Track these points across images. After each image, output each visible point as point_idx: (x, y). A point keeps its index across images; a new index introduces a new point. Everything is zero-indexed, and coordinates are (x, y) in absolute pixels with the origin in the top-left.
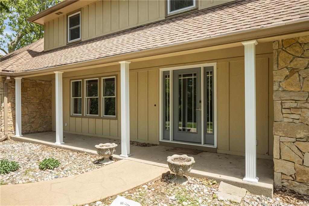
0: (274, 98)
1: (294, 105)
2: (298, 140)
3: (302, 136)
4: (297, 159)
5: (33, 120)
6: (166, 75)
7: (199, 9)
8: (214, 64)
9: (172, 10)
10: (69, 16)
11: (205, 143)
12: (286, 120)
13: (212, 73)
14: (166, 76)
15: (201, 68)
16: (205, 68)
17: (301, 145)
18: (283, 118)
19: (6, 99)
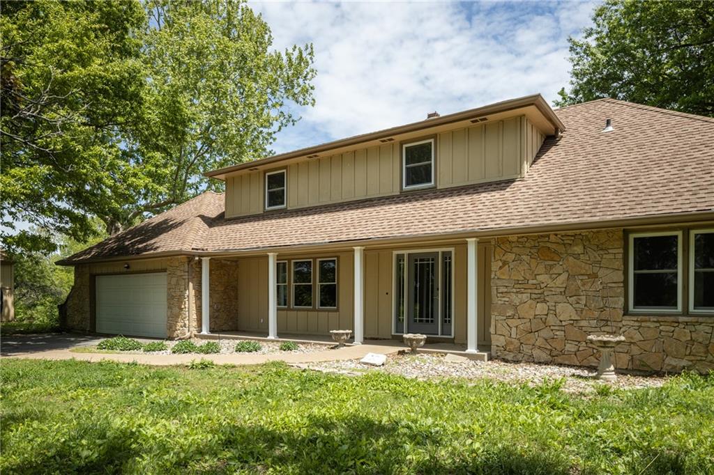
0: (492, 285)
1: (505, 290)
2: (508, 317)
3: (510, 314)
4: (507, 333)
5: (217, 314)
6: (400, 258)
7: (438, 188)
8: (452, 249)
9: (408, 184)
10: (267, 174)
11: (442, 334)
12: (499, 302)
13: (450, 258)
14: (400, 261)
15: (438, 252)
16: (443, 253)
17: (510, 322)
18: (498, 301)
19: (191, 285)
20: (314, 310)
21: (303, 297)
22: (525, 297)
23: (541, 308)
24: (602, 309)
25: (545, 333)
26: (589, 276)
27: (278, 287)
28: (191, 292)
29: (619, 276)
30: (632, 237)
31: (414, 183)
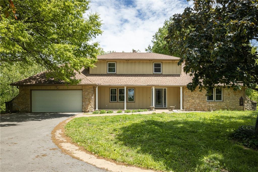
0: (184, 96)
1: (187, 97)
3: (188, 102)
7: (163, 74)
10: (108, 63)
11: (164, 107)
12: (185, 100)
16: (164, 89)
22: (190, 98)
23: (193, 101)
25: (194, 105)
26: (201, 95)
27: (111, 96)
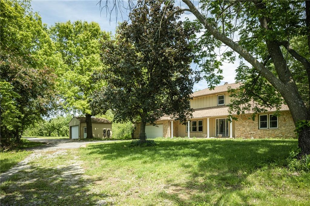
3: (238, 130)
4: (238, 134)
7: (225, 105)
14: (217, 120)
15: (225, 119)
17: (238, 132)
18: (236, 128)
19: (169, 127)
20: (197, 132)
21: (194, 129)
22: (241, 127)
23: (244, 129)
24: (255, 129)
25: (245, 133)
26: (252, 123)
28: (169, 128)
29: (257, 122)
30: (260, 115)
31: (220, 104)
